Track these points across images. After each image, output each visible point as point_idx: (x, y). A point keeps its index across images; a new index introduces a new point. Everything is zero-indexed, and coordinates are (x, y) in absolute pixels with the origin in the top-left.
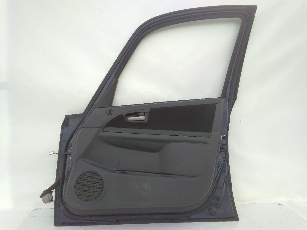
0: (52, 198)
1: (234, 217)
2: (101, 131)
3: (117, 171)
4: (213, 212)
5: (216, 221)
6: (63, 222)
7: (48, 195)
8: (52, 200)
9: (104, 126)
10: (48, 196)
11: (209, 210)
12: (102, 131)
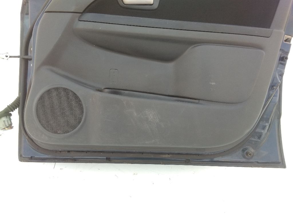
0: (10, 123)
1: (279, 163)
2: (77, 19)
3: (106, 90)
4: (250, 154)
5: (252, 167)
6: (30, 157)
7: (4, 119)
8: (10, 126)
9: (81, 11)
10: (4, 121)
11: (243, 151)
12: (79, 20)
